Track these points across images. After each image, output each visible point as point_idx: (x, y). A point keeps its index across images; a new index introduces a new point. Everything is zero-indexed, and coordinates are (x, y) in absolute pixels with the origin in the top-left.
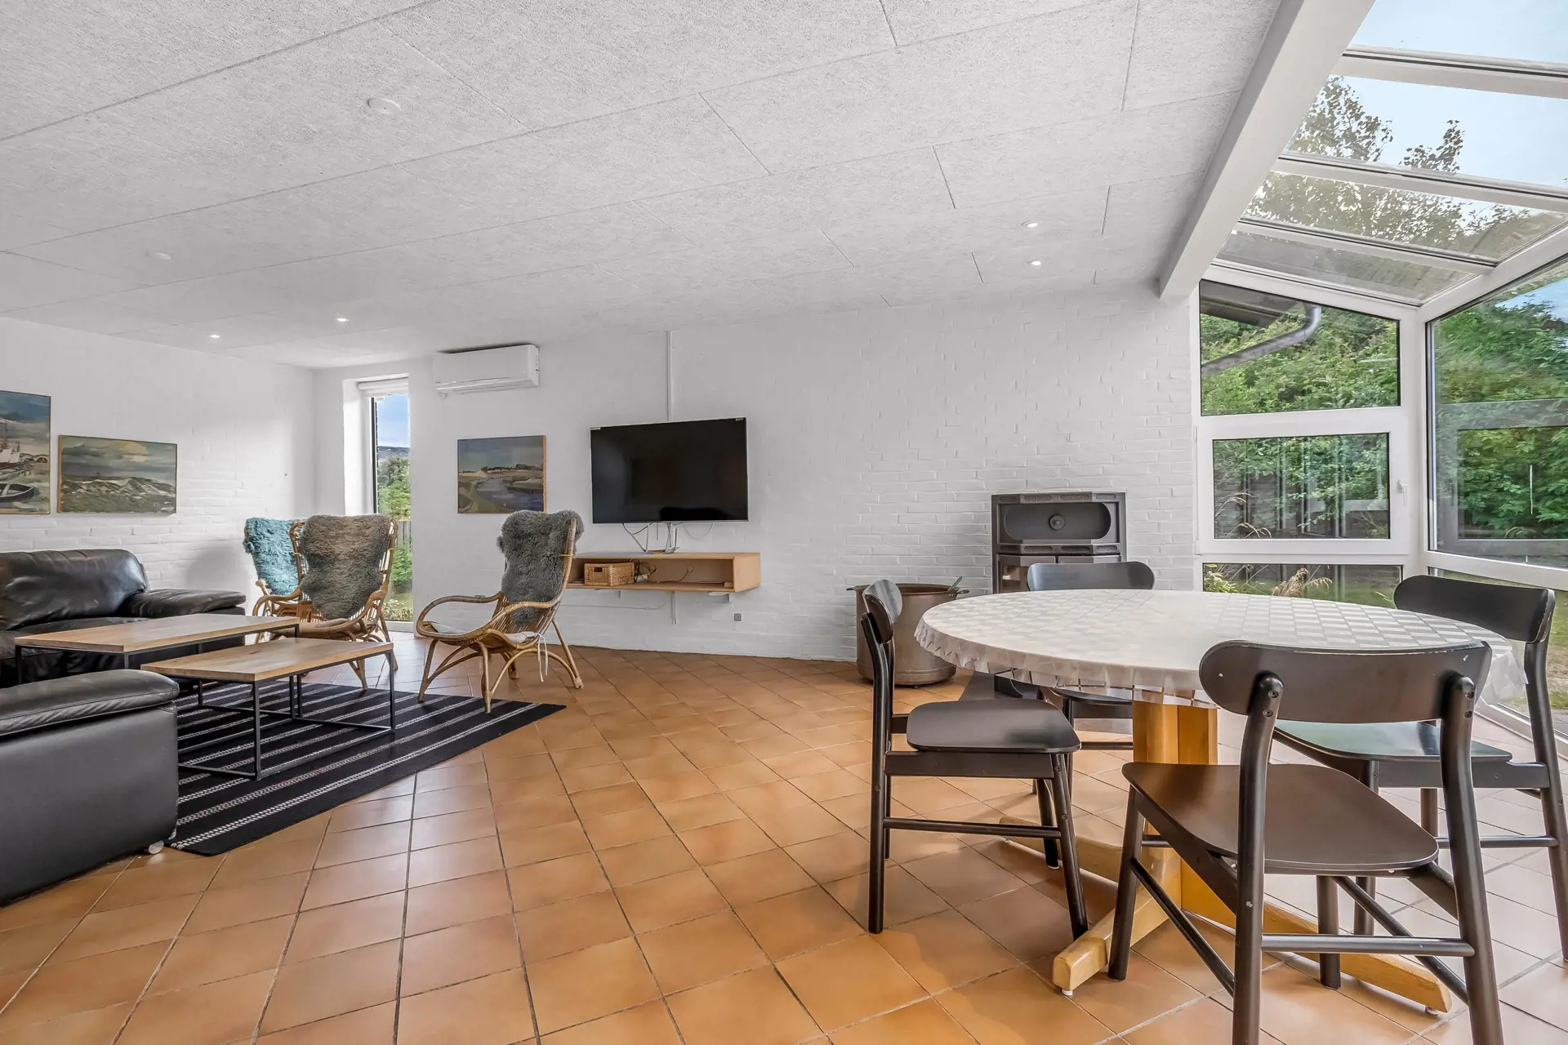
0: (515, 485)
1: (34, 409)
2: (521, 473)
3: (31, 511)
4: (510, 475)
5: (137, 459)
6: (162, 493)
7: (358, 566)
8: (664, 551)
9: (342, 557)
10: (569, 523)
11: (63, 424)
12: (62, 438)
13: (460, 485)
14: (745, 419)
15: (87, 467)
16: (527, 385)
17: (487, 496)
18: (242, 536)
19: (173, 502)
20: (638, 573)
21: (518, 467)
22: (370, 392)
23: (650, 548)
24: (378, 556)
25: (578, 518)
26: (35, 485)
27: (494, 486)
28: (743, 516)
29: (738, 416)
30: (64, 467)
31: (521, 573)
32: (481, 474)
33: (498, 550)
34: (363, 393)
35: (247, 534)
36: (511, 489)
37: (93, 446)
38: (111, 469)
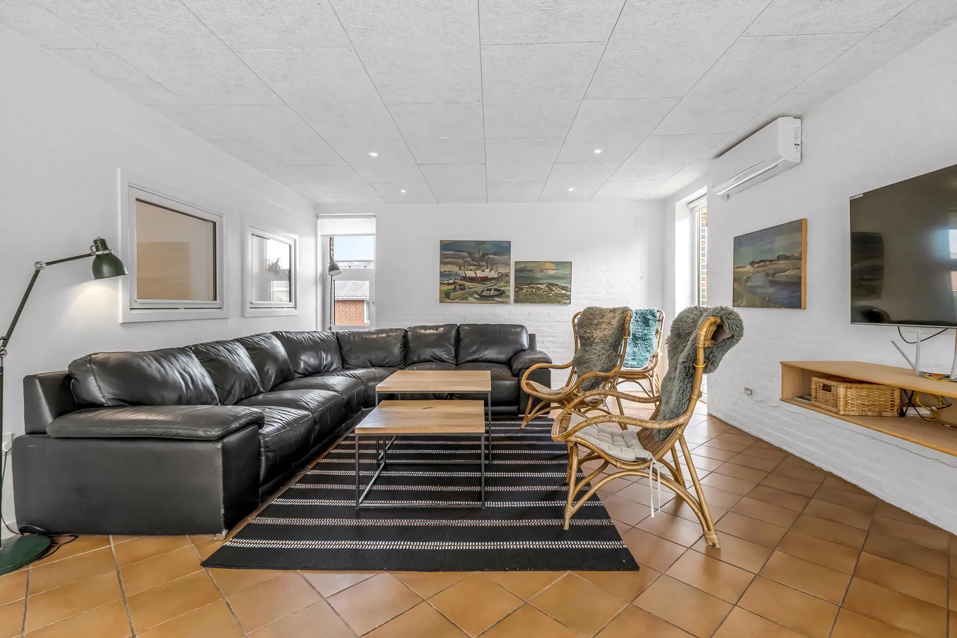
0: (777, 277)
1: (503, 248)
2: (782, 264)
3: (502, 302)
4: (771, 267)
5: (551, 272)
6: (564, 292)
7: (604, 349)
9: (597, 341)
11: (517, 255)
12: (516, 263)
13: (735, 280)
15: (526, 278)
19: (569, 297)
21: (779, 258)
22: (696, 209)
23: (922, 368)
24: (617, 342)
26: (504, 288)
27: (759, 280)
30: (516, 278)
32: (749, 268)
34: (692, 211)
36: (773, 283)
37: (530, 266)
38: (538, 279)
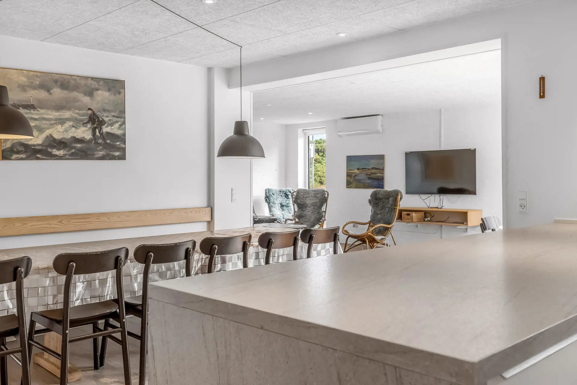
0: (372, 176)
2: (374, 171)
4: (369, 172)
7: (314, 209)
8: (437, 207)
9: (309, 205)
10: (397, 195)
13: (348, 175)
14: (475, 149)
16: (378, 132)
17: (359, 181)
18: (264, 195)
20: (426, 217)
21: (373, 168)
22: (308, 134)
23: (431, 206)
24: (322, 205)
25: (401, 193)
27: (362, 176)
28: (474, 193)
29: (472, 148)
31: (378, 214)
32: (356, 171)
33: (369, 204)
34: (305, 134)
35: (266, 195)
36: (369, 178)
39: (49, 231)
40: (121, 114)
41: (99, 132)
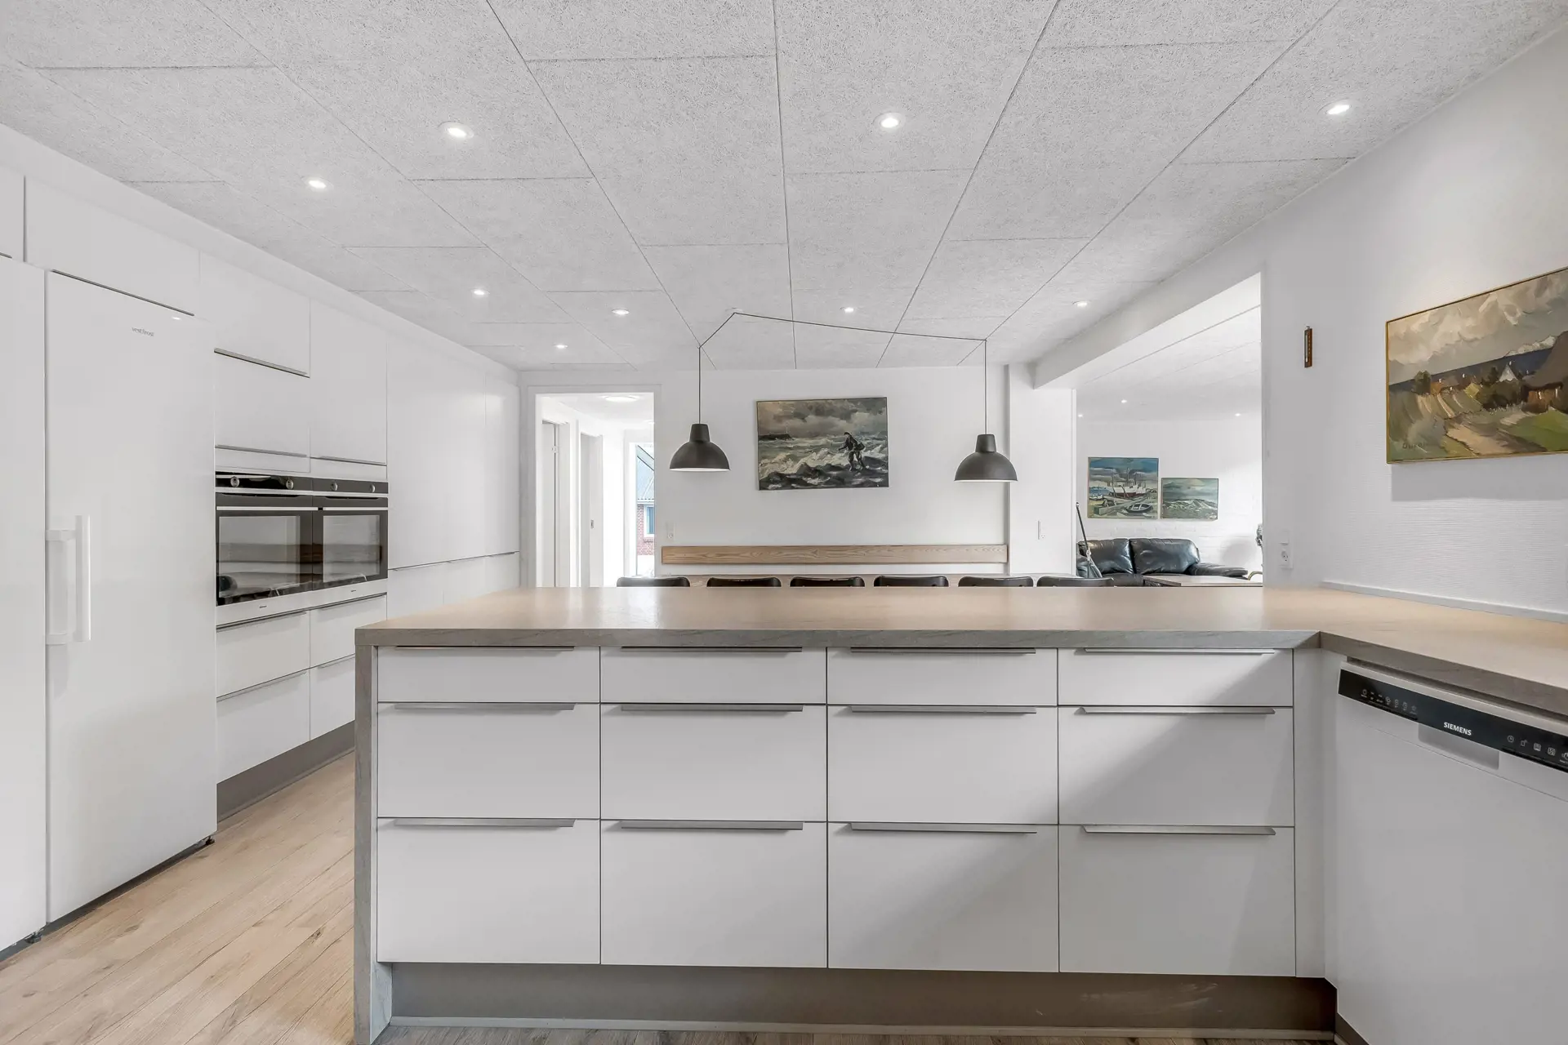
1: (1151, 465)
3: (1150, 518)
5: (1198, 489)
6: (1210, 507)
11: (1164, 472)
12: (1163, 479)
15: (1173, 494)
18: (1256, 535)
19: (1216, 513)
26: (1151, 504)
30: (1164, 494)
35: (1258, 534)
37: (1177, 483)
38: (1185, 495)
39: (805, 561)
40: (882, 434)
41: (857, 457)
